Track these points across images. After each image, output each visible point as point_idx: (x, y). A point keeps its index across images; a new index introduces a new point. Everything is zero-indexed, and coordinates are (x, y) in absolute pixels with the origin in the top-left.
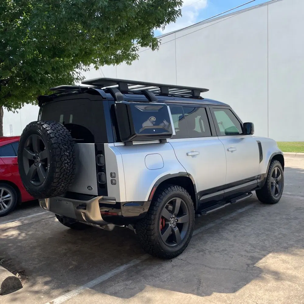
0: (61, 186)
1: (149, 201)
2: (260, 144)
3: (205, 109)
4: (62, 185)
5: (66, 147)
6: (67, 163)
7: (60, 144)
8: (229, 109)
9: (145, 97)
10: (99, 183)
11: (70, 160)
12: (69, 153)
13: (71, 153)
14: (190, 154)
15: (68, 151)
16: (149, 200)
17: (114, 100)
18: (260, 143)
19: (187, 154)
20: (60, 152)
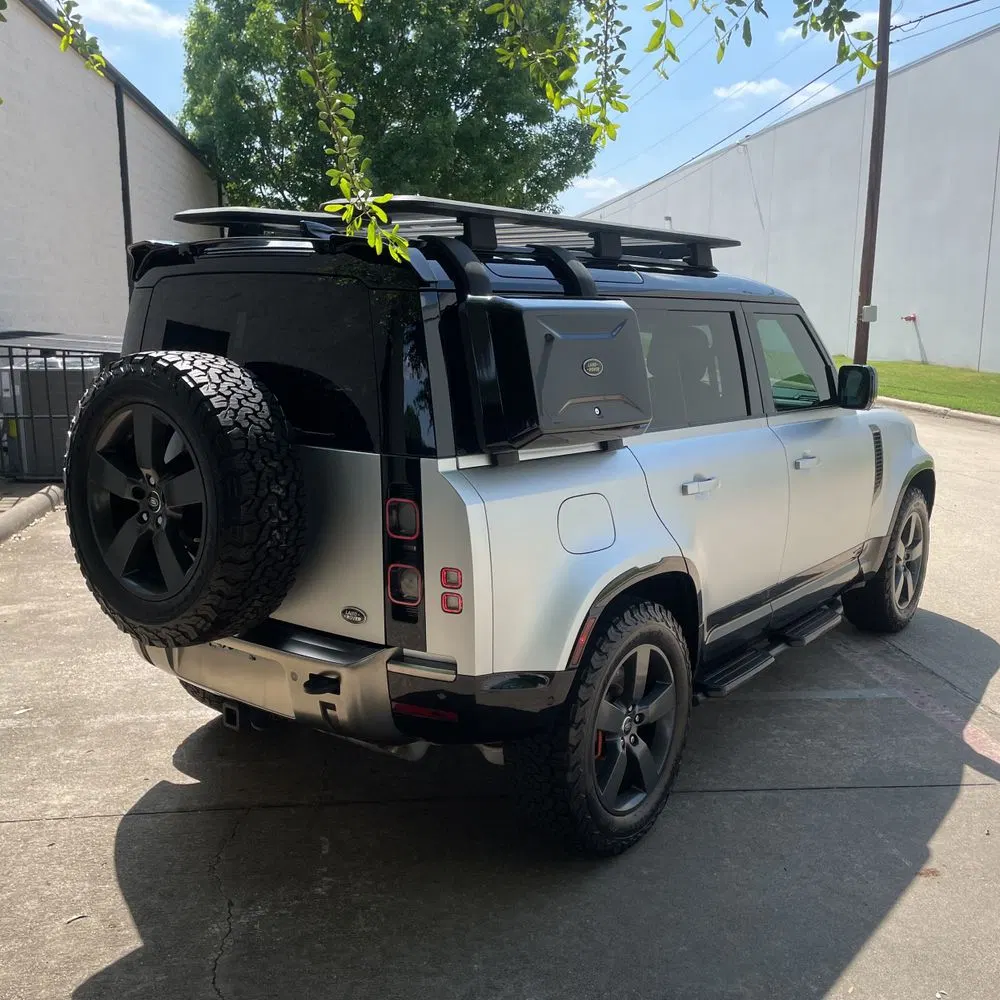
0: (250, 609)
1: (571, 669)
2: (877, 437)
3: (732, 314)
4: (257, 604)
5: (274, 464)
6: (279, 527)
7: (253, 453)
8: (798, 316)
9: (553, 277)
10: (393, 604)
11: (287, 513)
12: (287, 489)
13: (293, 487)
14: (692, 488)
15: (282, 482)
16: (571, 666)
17: (454, 288)
18: (878, 434)
19: (684, 489)
20: (253, 486)
